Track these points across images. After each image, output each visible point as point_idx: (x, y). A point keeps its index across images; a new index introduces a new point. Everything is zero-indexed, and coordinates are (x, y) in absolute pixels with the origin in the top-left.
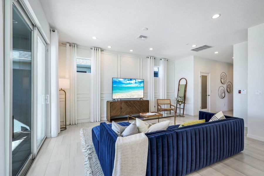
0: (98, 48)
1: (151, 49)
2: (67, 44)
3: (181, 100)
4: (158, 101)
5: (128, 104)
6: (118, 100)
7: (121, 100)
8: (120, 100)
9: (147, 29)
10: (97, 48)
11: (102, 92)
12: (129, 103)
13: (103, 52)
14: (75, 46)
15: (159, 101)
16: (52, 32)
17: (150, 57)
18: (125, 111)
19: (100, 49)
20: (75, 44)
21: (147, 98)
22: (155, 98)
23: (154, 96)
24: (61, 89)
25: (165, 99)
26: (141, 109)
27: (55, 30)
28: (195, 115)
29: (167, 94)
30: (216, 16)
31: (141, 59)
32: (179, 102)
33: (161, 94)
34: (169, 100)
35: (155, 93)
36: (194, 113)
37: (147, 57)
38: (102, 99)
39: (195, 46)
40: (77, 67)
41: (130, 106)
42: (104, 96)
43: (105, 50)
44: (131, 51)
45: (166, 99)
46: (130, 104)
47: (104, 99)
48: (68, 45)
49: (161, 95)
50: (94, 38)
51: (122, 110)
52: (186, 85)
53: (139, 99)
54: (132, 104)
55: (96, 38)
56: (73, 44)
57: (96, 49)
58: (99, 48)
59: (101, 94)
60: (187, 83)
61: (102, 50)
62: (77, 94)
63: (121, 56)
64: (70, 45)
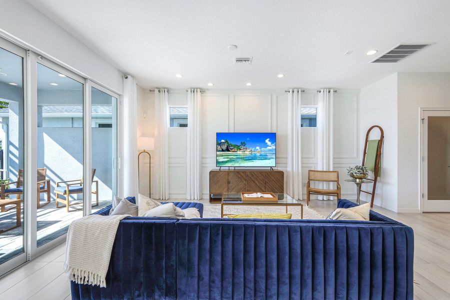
1: (281, 76)
3: (358, 175)
4: (311, 175)
5: (242, 176)
6: (230, 168)
7: (236, 168)
8: (233, 168)
9: (236, 47)
10: (194, 89)
11: (204, 156)
12: (242, 174)
13: (204, 94)
14: (164, 91)
15: (312, 173)
17: (290, 91)
18: (235, 187)
19: (199, 90)
20: (164, 88)
21: (287, 167)
22: (302, 167)
23: (302, 164)
24: (144, 150)
25: (330, 172)
26: (267, 187)
27: (128, 76)
28: (400, 212)
29: (333, 161)
31: (275, 97)
32: (356, 178)
33: (319, 159)
34: (336, 174)
35: (302, 158)
36: (398, 206)
37: (286, 91)
38: (204, 165)
39: (375, 52)
41: (246, 180)
42: (208, 161)
44: (249, 84)
45: (331, 170)
46: (245, 177)
48: (157, 91)
49: (319, 162)
50: (179, 76)
51: (229, 185)
52: (380, 142)
53: (269, 168)
54: (248, 176)
55: (181, 76)
58: (197, 88)
60: (382, 137)
61: (202, 91)
62: (169, 158)
63: (234, 96)
64: (159, 91)
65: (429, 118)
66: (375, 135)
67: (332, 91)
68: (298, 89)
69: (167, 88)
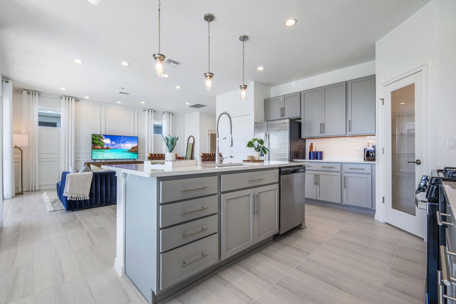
0: (70, 98)
1: (143, 103)
2: (24, 91)
11: (78, 152)
13: (78, 102)
14: (35, 94)
16: (4, 83)
17: (147, 110)
19: (73, 99)
20: (35, 91)
24: (16, 146)
27: (9, 81)
30: (178, 87)
31: (136, 112)
37: (144, 110)
38: (78, 159)
39: (189, 104)
40: (39, 116)
42: (81, 156)
43: (81, 99)
47: (81, 159)
50: (63, 89)
52: (193, 144)
56: (33, 91)
57: (69, 98)
58: (72, 97)
59: (76, 154)
60: (194, 142)
61: (77, 100)
62: (39, 154)
63: (105, 108)
64: (28, 93)
65: (211, 134)
66: (191, 141)
67: (171, 114)
68: (152, 110)
69: (37, 92)
